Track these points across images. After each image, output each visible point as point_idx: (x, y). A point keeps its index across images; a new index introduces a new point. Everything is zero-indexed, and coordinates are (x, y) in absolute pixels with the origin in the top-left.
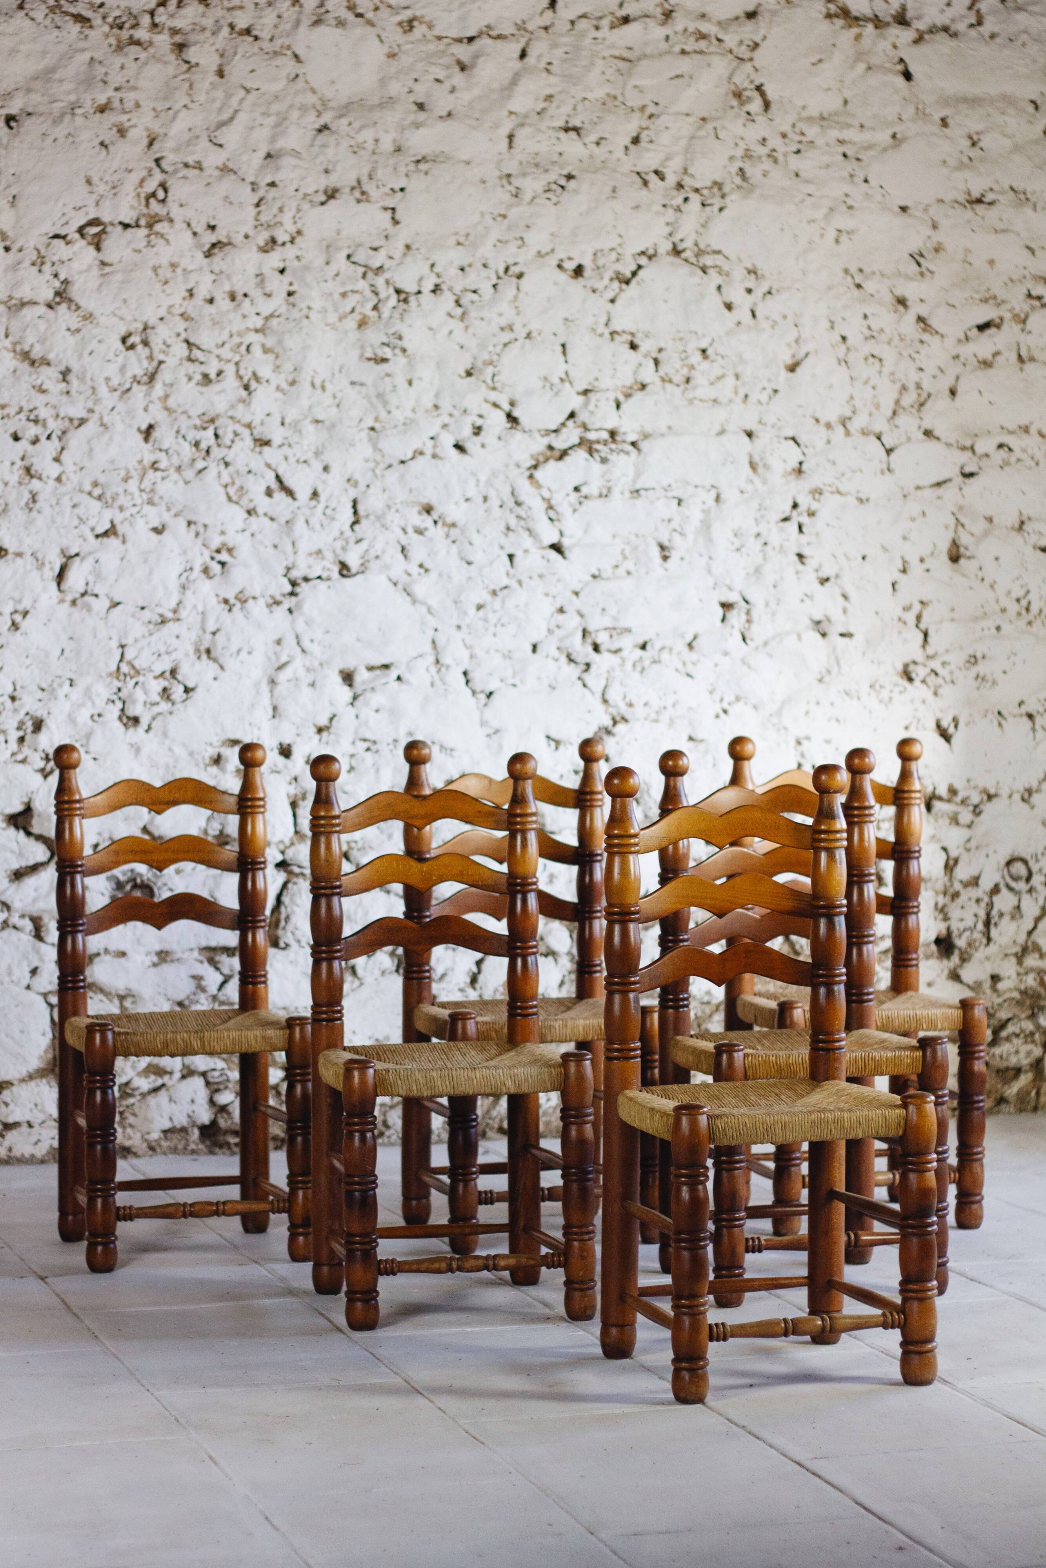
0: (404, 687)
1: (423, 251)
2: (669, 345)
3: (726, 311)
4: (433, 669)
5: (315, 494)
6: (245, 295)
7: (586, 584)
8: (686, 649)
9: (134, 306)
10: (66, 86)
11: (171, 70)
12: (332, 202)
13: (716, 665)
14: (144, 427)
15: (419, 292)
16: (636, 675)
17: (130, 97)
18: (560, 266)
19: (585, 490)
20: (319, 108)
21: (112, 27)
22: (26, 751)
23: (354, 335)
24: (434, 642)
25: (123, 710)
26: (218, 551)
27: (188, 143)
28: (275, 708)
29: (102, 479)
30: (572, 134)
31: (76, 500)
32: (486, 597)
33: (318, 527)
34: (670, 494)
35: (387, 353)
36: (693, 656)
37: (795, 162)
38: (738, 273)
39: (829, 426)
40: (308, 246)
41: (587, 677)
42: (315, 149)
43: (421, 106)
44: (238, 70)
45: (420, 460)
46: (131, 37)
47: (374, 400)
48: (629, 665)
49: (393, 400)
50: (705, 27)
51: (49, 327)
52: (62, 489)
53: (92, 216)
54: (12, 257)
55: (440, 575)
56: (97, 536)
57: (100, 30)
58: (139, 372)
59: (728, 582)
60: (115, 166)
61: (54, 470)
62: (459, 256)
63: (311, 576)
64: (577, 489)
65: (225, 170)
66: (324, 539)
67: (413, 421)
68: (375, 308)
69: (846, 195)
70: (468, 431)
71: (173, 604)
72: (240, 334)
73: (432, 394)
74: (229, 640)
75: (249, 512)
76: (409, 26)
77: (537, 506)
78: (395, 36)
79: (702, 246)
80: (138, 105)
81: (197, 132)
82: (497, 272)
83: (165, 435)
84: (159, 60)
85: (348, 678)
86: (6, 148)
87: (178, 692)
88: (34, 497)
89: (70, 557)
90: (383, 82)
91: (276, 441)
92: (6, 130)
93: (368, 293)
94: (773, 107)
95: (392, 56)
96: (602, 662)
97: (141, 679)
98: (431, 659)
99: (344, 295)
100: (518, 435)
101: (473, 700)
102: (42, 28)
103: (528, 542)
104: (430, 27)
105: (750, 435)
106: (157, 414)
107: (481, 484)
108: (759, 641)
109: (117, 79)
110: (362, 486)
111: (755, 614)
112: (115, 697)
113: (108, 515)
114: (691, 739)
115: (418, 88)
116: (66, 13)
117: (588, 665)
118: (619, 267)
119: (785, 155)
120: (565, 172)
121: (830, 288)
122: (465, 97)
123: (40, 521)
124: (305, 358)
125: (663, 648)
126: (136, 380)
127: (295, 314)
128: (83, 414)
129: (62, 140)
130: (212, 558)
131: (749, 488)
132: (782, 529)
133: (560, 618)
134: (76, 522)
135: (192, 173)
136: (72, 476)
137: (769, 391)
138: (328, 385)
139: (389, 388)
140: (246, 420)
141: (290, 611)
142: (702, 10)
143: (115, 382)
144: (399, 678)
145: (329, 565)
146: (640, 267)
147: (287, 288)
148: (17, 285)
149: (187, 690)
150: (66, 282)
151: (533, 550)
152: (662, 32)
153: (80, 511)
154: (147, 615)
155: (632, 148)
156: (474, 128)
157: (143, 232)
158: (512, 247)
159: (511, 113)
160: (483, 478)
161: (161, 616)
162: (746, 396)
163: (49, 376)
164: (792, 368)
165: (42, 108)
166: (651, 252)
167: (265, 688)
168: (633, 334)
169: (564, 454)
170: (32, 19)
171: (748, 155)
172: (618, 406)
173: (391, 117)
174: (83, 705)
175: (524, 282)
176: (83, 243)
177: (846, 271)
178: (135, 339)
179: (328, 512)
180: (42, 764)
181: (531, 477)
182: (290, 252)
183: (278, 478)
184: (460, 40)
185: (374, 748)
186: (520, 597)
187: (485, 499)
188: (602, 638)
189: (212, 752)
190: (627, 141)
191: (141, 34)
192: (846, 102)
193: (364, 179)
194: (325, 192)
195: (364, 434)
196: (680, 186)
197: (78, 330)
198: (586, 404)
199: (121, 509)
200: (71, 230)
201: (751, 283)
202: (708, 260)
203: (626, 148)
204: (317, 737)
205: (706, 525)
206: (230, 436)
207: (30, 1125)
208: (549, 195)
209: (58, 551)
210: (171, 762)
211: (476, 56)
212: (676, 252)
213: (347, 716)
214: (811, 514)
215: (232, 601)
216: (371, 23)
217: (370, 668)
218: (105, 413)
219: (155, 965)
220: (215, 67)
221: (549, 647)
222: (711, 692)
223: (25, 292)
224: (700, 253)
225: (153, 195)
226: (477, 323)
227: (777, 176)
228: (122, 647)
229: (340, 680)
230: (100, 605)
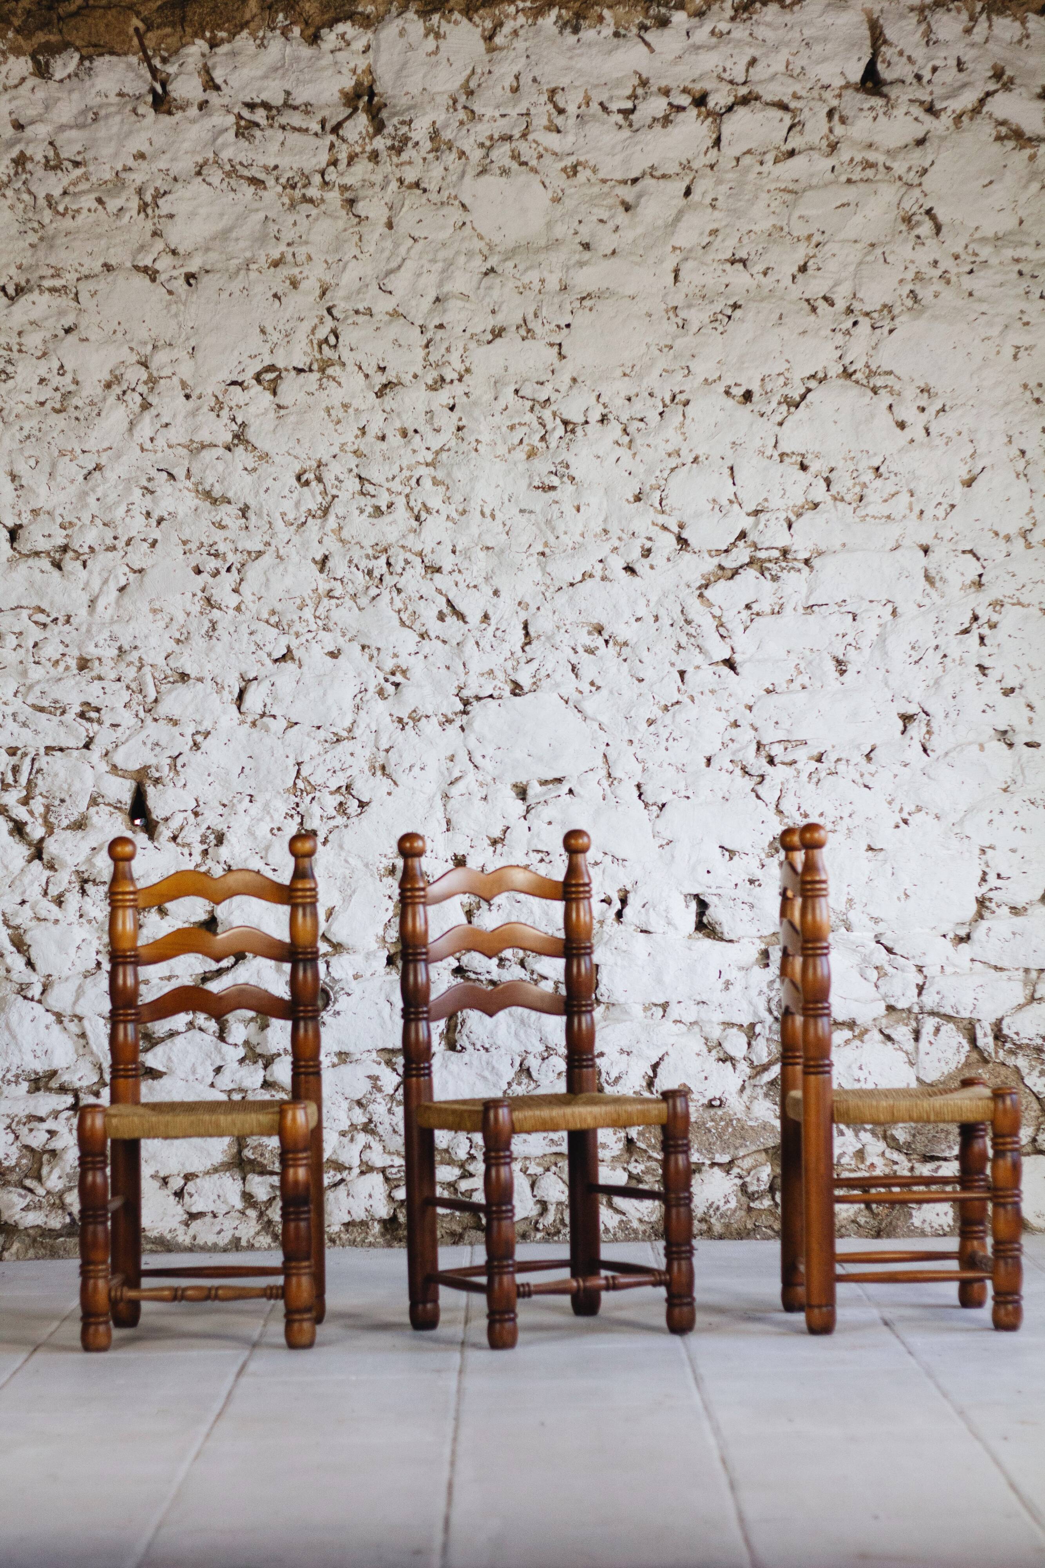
0: (575, 799)
1: (588, 383)
2: (840, 465)
3: (898, 430)
4: (605, 783)
5: (486, 617)
6: (416, 431)
7: (759, 698)
8: (864, 761)
9: (307, 445)
10: (242, 244)
11: (341, 224)
12: (498, 340)
13: (896, 776)
14: (319, 557)
15: (587, 422)
16: (812, 786)
17: (302, 251)
18: (727, 393)
19: (756, 608)
20: (486, 251)
21: (284, 188)
22: (210, 863)
23: (522, 467)
24: (605, 756)
25: (301, 824)
26: (393, 673)
27: (358, 292)
28: (448, 822)
29: (279, 607)
30: (739, 266)
31: (253, 628)
32: (657, 713)
33: (488, 648)
34: (843, 609)
35: (555, 481)
36: (872, 768)
37: (968, 283)
38: (910, 392)
39: (1008, 538)
40: (477, 383)
41: (760, 790)
42: (482, 290)
43: (586, 246)
44: (406, 221)
45: (589, 582)
46: (304, 195)
47: (543, 526)
48: (804, 776)
49: (561, 527)
50: (872, 156)
51: (227, 467)
52: (241, 618)
53: (267, 363)
54: (191, 404)
55: (611, 692)
56: (276, 661)
57: (274, 189)
58: (314, 507)
59: (906, 694)
60: (288, 316)
61: (233, 600)
62: (625, 387)
63: (482, 695)
64: (748, 607)
65: (395, 314)
66: (495, 660)
67: (581, 545)
68: (543, 438)
69: (1022, 312)
70: (637, 553)
71: (347, 724)
72: (410, 468)
73: (602, 518)
74: (400, 757)
75: (422, 636)
76: (574, 170)
77: (708, 624)
78: (558, 181)
79: (874, 368)
80: (310, 258)
81: (368, 280)
82: (663, 400)
83: (339, 566)
84: (331, 216)
85: (522, 793)
86: (185, 304)
87: (353, 806)
88: (214, 626)
89: (250, 681)
90: (549, 225)
91: (446, 568)
92: (186, 287)
93: (535, 424)
94: (944, 230)
95: (557, 200)
96: (777, 775)
97: (318, 794)
98: (604, 773)
99: (512, 428)
100: (687, 556)
101: (646, 812)
102: (218, 191)
103: (699, 659)
104: (595, 170)
105: (926, 551)
106: (331, 545)
107: (652, 604)
108: (940, 752)
109: (288, 235)
110: (532, 608)
111: (934, 725)
112: (293, 812)
113: (284, 641)
114: (870, 849)
115: (582, 229)
116: (241, 177)
117: (762, 777)
118: (786, 391)
119: (958, 275)
120: (731, 302)
121: (1007, 404)
122: (628, 235)
123: (219, 647)
124: (473, 488)
125: (839, 760)
126: (310, 514)
127: (464, 447)
128: (260, 547)
129: (237, 293)
130: (387, 680)
131: (926, 601)
132: (961, 641)
133: (734, 732)
134: (253, 648)
135: (360, 319)
136: (251, 605)
137: (945, 506)
138: (496, 513)
139: (556, 514)
140: (418, 548)
141: (462, 728)
142: (869, 140)
143: (291, 517)
144: (571, 791)
145: (500, 685)
146: (809, 390)
147: (455, 422)
148: (196, 429)
149: (362, 805)
150: (243, 425)
151: (705, 666)
152: (829, 162)
153: (257, 637)
154: (322, 734)
155: (800, 276)
156: (636, 264)
157: (316, 375)
158: (679, 376)
159: (674, 248)
160: (654, 599)
161: (335, 734)
162: (922, 512)
163: (228, 514)
164: (969, 483)
165: (219, 266)
166: (821, 375)
167: (438, 803)
168: (803, 456)
169: (735, 572)
170: (210, 184)
171: (918, 277)
172: (790, 527)
173: (557, 258)
174: (261, 820)
175: (689, 408)
176: (260, 388)
177: (1025, 386)
178: (311, 476)
179: (498, 633)
181: (701, 596)
182: (459, 389)
183: (448, 601)
184: (625, 182)
185: (547, 859)
186: (690, 711)
187: (656, 618)
188: (776, 750)
189: (386, 863)
190: (794, 269)
191: (313, 192)
192: (1021, 222)
193: (530, 317)
194: (492, 332)
195: (534, 559)
196: (849, 311)
197: (255, 470)
198: (757, 524)
199: (297, 635)
200: (248, 377)
201: (923, 401)
202: (879, 381)
203: (794, 277)
204: (492, 849)
205: (882, 638)
206: (402, 564)
207: (215, 1216)
208: (716, 324)
209: (238, 675)
210: (347, 872)
211: (640, 196)
212: (847, 374)
213: (519, 828)
214: (993, 626)
215: (406, 720)
216: (534, 170)
217: (544, 783)
218: (280, 547)
219: (334, 1066)
220: (384, 220)
221: (722, 760)
222: (890, 803)
223: (204, 436)
224: (871, 374)
225: (326, 341)
226: (645, 449)
227: (948, 295)
228: (299, 764)
229: (513, 794)
230: (278, 726)
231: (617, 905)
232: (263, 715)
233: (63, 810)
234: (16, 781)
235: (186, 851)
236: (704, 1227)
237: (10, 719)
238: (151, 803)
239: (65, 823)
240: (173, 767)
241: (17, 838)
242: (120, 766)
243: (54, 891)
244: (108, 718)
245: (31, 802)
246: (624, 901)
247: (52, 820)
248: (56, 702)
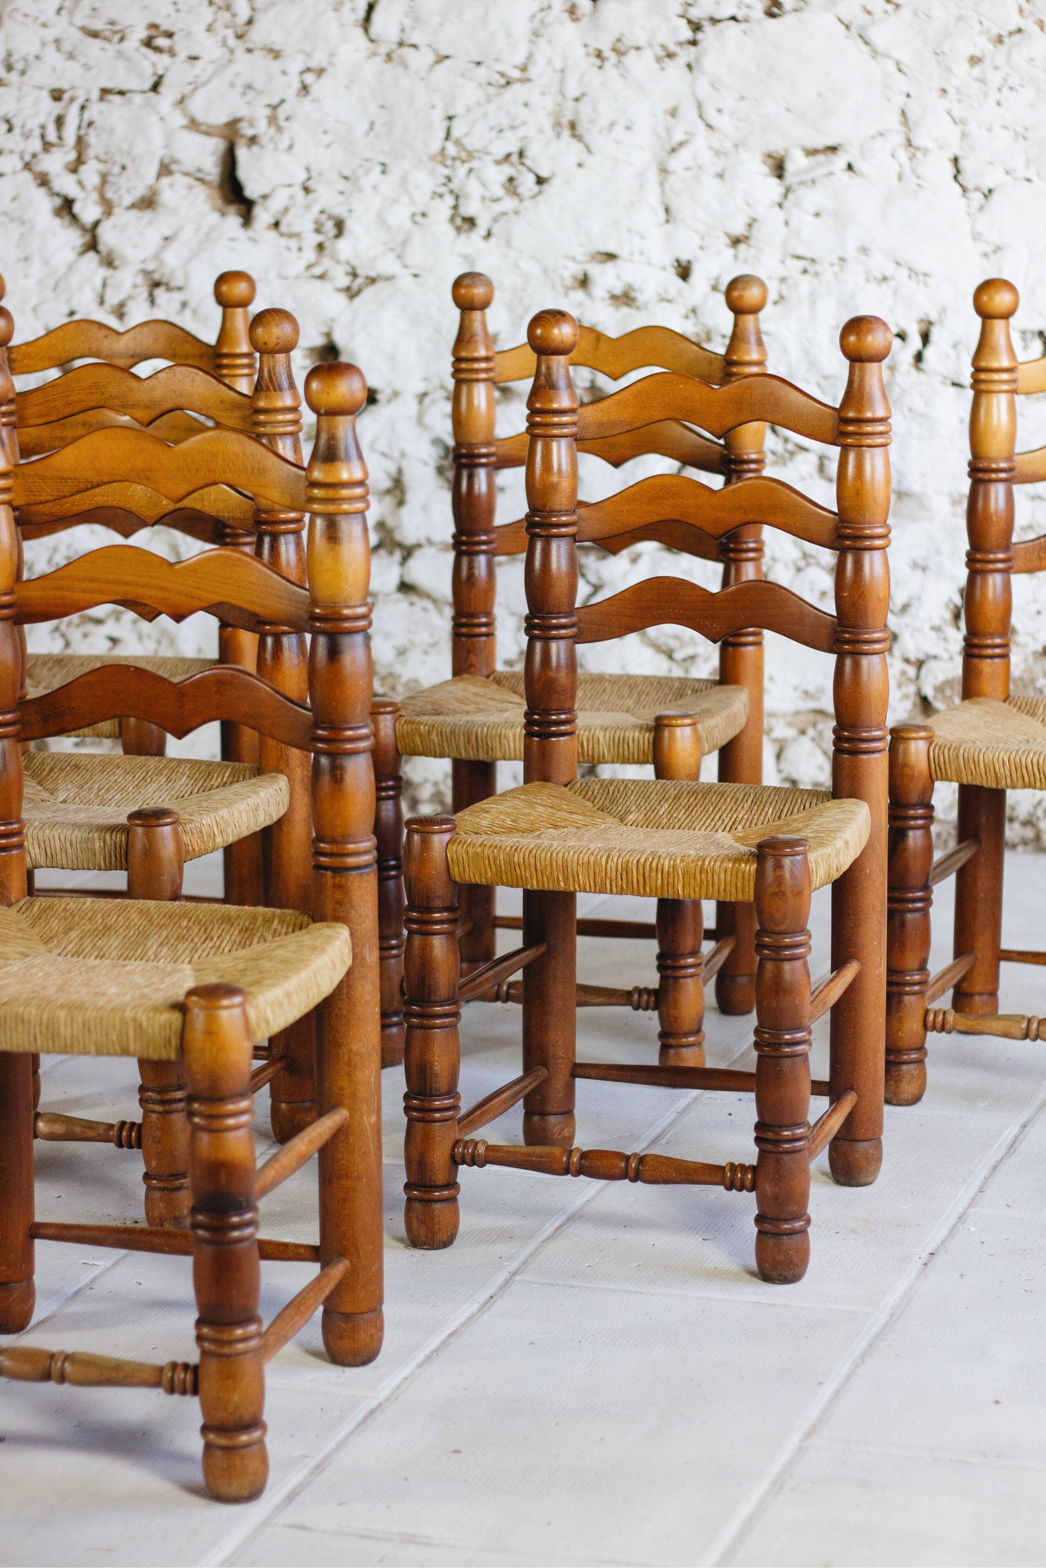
0: (857, 180)
4: (903, 155)
22: (326, 263)
24: (903, 113)
25: (455, 207)
28: (667, 210)
32: (984, 46)
55: (915, 14)
63: (717, 16)
71: (519, 58)
74: (595, 109)
85: (777, 165)
87: (527, 183)
97: (475, 164)
98: (900, 139)
101: (964, 201)
112: (443, 190)
141: (689, 66)
144: (850, 167)
149: (540, 181)
154: (482, 73)
161: (502, 75)
167: (653, 179)
174: (395, 201)
180: (345, 281)
185: (812, 269)
186: (1036, 45)
189: (574, 270)
204: (731, 251)
213: (772, 222)
215: (607, 53)
217: (811, 153)
228: (450, 118)
229: (765, 169)
230: (420, 60)
231: (915, 342)
232: (401, 44)
233: (122, 181)
234: (60, 138)
235: (293, 243)
236: (1029, 833)
237: (51, 48)
238: (243, 173)
239: (128, 200)
240: (272, 120)
241: (67, 219)
242: (200, 117)
243: (112, 299)
244: (183, 48)
245: (83, 169)
246: (925, 338)
247: (109, 194)
248: (112, 23)
